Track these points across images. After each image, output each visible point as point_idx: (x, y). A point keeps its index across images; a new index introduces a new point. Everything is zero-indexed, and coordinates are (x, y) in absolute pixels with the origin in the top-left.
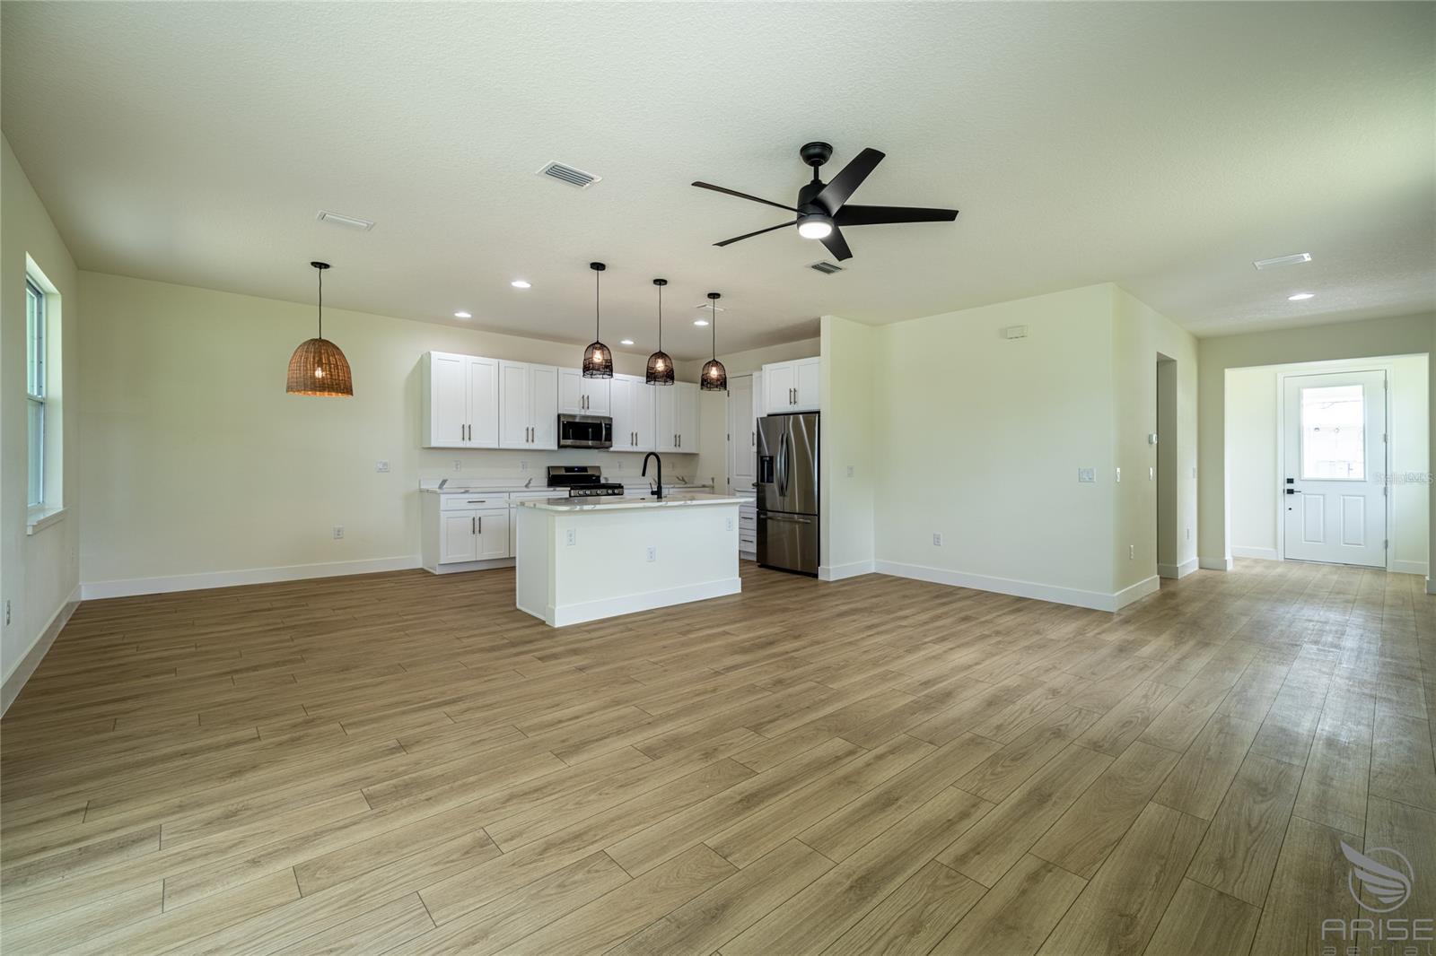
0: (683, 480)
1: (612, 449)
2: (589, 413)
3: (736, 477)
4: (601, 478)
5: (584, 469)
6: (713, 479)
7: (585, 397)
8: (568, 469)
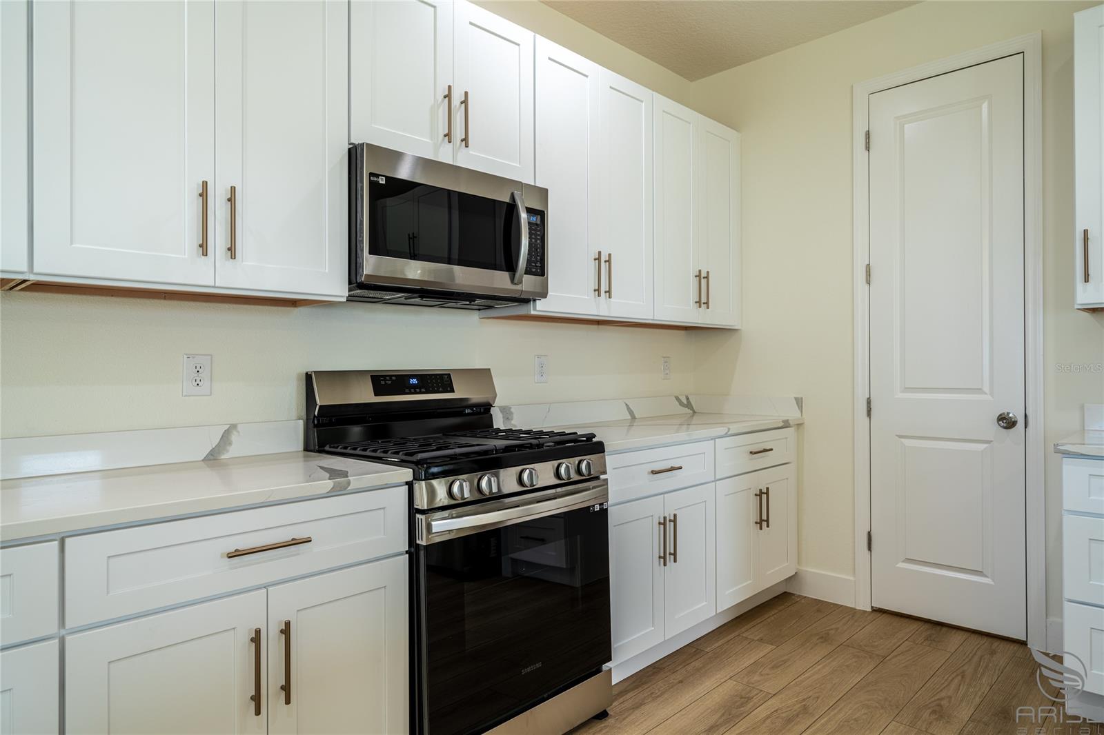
0: (688, 405)
1: (541, 307)
2: (465, 159)
3: (901, 395)
4: (495, 412)
5: (441, 381)
6: (799, 402)
7: (457, 98)
8: (384, 382)
